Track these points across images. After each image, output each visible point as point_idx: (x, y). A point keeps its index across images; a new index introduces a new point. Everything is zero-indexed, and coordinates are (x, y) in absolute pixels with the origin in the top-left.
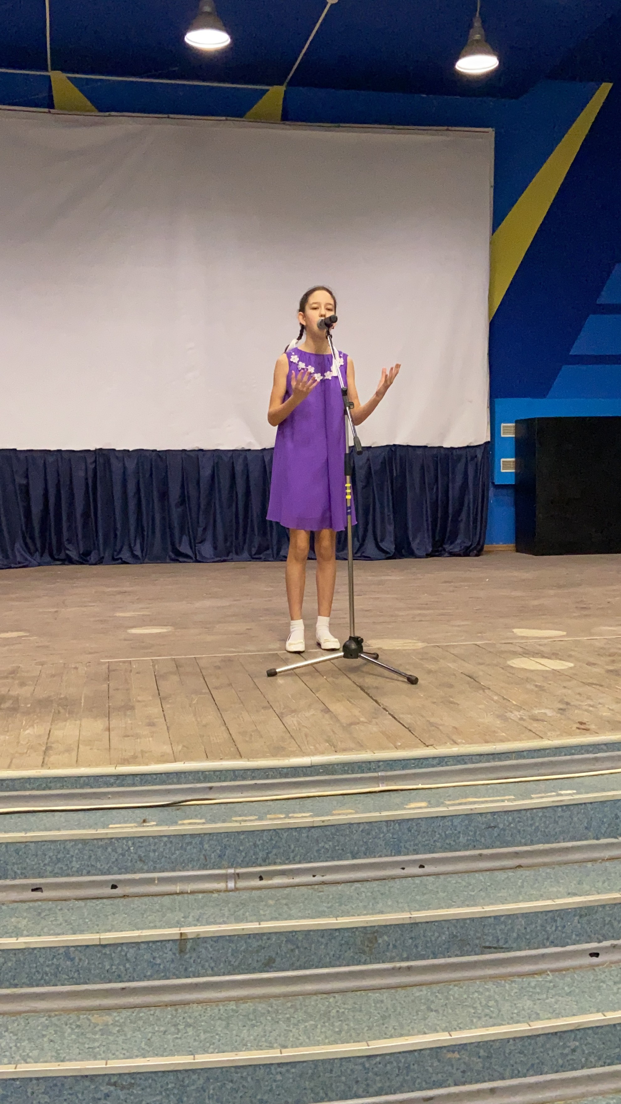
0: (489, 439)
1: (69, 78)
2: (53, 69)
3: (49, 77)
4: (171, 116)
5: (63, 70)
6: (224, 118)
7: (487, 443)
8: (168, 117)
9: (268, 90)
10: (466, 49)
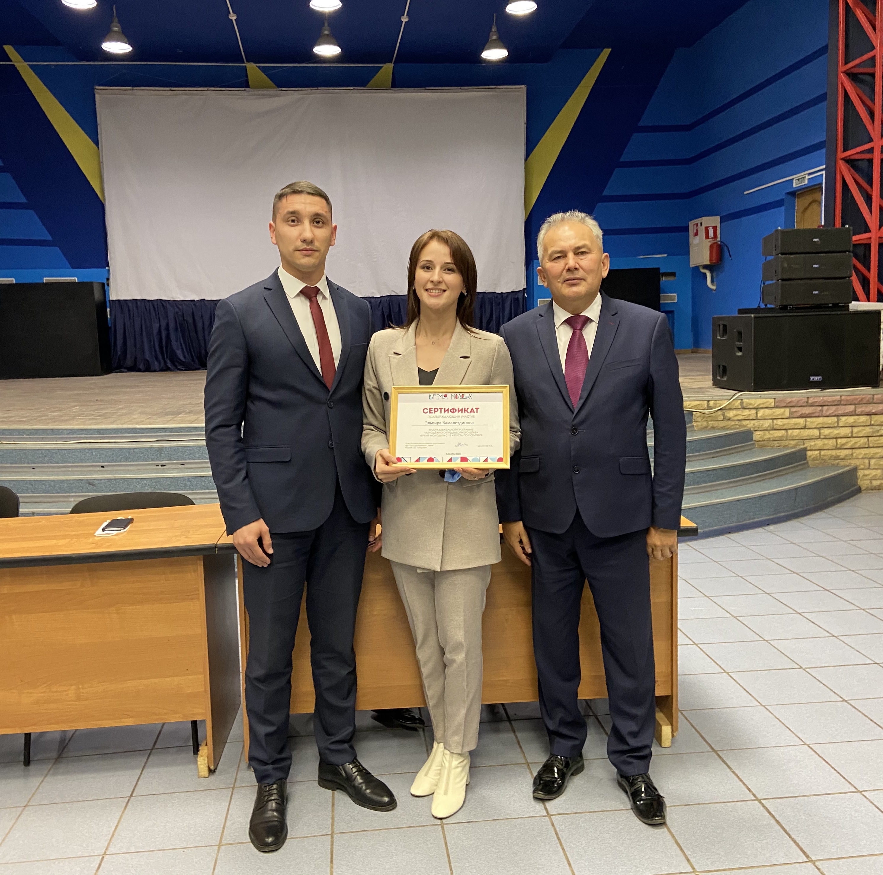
0: (525, 287)
1: (257, 66)
2: (248, 61)
3: (246, 66)
4: (319, 88)
5: (255, 62)
6: (352, 88)
7: (524, 289)
8: (318, 89)
9: (381, 67)
10: (487, 46)
